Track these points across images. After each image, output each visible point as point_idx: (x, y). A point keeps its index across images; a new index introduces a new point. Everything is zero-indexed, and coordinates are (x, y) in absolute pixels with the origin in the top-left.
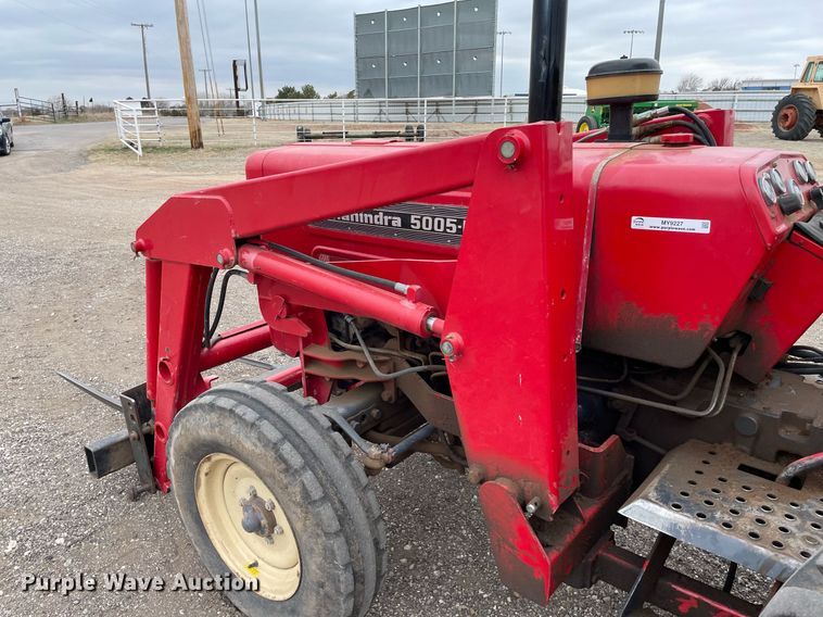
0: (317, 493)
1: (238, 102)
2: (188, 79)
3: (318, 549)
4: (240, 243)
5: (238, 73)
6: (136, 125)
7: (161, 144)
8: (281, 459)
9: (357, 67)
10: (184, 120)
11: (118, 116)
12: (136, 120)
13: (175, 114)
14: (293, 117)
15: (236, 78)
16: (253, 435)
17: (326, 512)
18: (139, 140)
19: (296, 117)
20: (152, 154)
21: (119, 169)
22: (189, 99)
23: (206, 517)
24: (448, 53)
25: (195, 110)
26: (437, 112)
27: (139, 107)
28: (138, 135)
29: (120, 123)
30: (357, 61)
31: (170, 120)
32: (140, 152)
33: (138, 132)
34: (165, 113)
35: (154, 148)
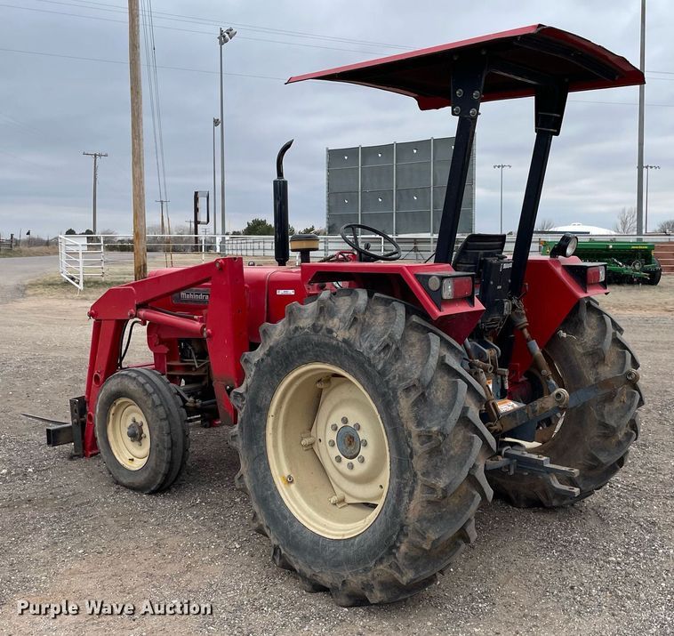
0: (158, 402)
1: (196, 238)
2: (139, 215)
3: (157, 427)
4: (139, 307)
5: (199, 205)
6: (81, 260)
7: (103, 279)
8: (145, 390)
9: (328, 201)
10: (130, 255)
11: (62, 251)
12: (81, 255)
13: (123, 249)
14: (256, 253)
15: (196, 210)
16: (135, 382)
17: (161, 410)
18: (81, 275)
19: (261, 253)
20: (92, 289)
21: (58, 302)
22: (137, 234)
23: (111, 439)
24: (425, 190)
25: (142, 246)
26: (415, 249)
27: (85, 241)
28: (81, 270)
29: (63, 257)
30: (329, 196)
31: (116, 255)
32: (81, 287)
33: (81, 266)
34: (111, 248)
35: (96, 282)
